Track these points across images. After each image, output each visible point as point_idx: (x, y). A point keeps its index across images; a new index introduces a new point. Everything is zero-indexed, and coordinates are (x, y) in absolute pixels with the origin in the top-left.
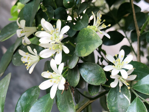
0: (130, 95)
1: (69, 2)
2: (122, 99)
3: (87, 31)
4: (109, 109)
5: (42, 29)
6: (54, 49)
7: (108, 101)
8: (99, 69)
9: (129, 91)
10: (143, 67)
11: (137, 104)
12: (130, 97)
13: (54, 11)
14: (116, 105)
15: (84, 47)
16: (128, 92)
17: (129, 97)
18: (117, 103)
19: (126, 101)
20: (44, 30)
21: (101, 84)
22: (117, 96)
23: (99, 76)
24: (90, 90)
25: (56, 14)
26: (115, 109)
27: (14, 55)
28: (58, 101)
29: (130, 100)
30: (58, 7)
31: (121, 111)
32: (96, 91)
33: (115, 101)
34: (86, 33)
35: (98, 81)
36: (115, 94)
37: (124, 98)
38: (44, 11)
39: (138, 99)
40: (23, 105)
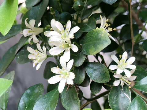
0: (131, 94)
1: (80, 5)
2: (122, 98)
3: (97, 32)
4: (110, 106)
5: (51, 29)
6: (63, 47)
7: (110, 99)
8: (104, 69)
9: (130, 91)
10: (141, 70)
11: (138, 102)
12: (131, 96)
13: (60, 15)
14: (117, 103)
15: (92, 47)
16: (128, 91)
17: (129, 96)
18: (118, 101)
19: (126, 99)
20: (53, 30)
21: (105, 82)
22: (118, 94)
23: (103, 75)
24: (92, 89)
25: (62, 17)
26: (116, 106)
27: (18, 54)
28: (62, 98)
29: (131, 98)
30: (63, 11)
31: (122, 108)
32: (98, 90)
33: (117, 99)
34: (95, 34)
35: (102, 79)
36: (116, 92)
37: (125, 97)
38: (52, 13)
39: (138, 97)
40: (26, 101)
